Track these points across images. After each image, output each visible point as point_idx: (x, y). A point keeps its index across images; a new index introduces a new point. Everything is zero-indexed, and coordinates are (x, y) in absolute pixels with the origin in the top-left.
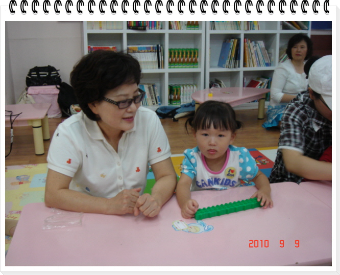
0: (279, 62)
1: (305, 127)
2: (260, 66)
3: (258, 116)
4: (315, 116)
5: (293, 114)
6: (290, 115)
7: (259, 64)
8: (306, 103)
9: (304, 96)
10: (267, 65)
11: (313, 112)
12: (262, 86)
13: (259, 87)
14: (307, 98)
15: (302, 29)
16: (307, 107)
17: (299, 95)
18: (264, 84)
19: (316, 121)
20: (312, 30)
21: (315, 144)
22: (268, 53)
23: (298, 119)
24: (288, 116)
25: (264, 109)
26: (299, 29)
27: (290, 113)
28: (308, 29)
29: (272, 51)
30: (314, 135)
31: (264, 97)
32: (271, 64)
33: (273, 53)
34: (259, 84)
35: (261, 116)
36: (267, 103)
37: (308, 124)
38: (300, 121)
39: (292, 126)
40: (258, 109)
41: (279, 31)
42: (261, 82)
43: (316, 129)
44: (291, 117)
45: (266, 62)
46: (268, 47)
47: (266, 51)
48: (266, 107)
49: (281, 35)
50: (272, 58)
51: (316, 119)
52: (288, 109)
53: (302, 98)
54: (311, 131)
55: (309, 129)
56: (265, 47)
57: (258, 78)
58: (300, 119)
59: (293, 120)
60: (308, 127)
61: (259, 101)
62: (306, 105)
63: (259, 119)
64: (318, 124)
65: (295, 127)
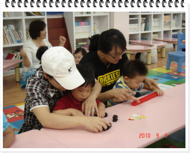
0: (27, 39)
1: (45, 94)
2: (13, 43)
3: (15, 80)
4: (49, 87)
5: (35, 86)
6: (33, 87)
7: (12, 42)
8: (41, 78)
9: (39, 73)
10: (19, 42)
11: (47, 84)
12: (17, 58)
13: (15, 58)
14: (41, 74)
15: (41, 15)
16: (43, 81)
17: (35, 72)
18: (18, 56)
19: (51, 90)
20: (47, 15)
21: (52, 104)
22: (18, 33)
23: (39, 89)
24: (31, 88)
25: (19, 74)
26: (38, 15)
27: (32, 85)
28: (44, 15)
29: (21, 32)
30: (51, 99)
31: (19, 66)
32: (21, 41)
33: (22, 33)
34: (14, 56)
35: (18, 80)
36: (21, 70)
37: (46, 91)
38: (41, 90)
39: (36, 94)
40: (15, 75)
41: (24, 17)
42: (15, 55)
43: (52, 95)
44: (34, 88)
45: (18, 40)
46: (17, 29)
47: (16, 32)
48: (21, 72)
49: (26, 20)
50: (22, 36)
51: (50, 88)
52: (30, 83)
53: (37, 74)
54: (49, 96)
55: (47, 95)
56: (15, 29)
57: (13, 52)
58: (40, 88)
59: (36, 90)
60: (46, 94)
61: (15, 69)
62: (42, 80)
63: (17, 82)
64: (52, 92)
65: (38, 94)
